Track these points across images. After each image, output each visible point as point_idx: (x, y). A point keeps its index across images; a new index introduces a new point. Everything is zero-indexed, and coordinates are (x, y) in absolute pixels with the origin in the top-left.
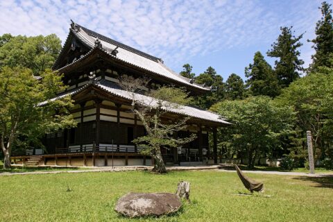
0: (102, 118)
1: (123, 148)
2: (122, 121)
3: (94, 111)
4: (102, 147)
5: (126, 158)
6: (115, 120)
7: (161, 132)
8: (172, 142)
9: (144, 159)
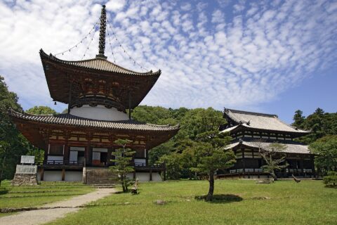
0: (245, 157)
1: (256, 170)
2: (255, 157)
3: (241, 154)
4: (247, 170)
5: (259, 175)
6: (251, 157)
7: (274, 162)
8: (278, 167)
9: (268, 175)
